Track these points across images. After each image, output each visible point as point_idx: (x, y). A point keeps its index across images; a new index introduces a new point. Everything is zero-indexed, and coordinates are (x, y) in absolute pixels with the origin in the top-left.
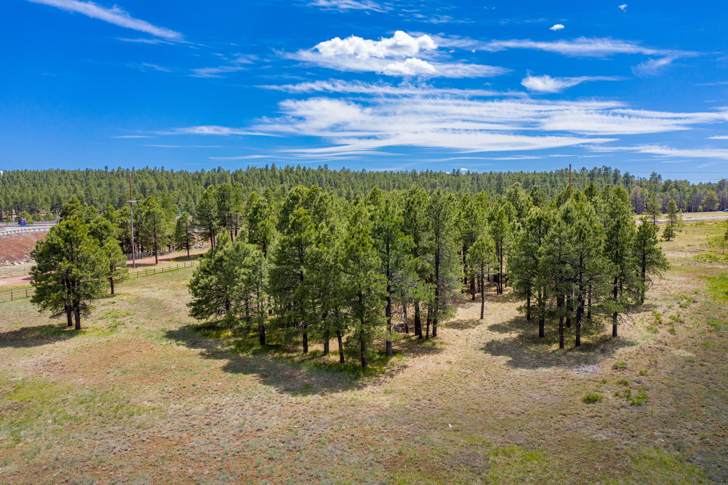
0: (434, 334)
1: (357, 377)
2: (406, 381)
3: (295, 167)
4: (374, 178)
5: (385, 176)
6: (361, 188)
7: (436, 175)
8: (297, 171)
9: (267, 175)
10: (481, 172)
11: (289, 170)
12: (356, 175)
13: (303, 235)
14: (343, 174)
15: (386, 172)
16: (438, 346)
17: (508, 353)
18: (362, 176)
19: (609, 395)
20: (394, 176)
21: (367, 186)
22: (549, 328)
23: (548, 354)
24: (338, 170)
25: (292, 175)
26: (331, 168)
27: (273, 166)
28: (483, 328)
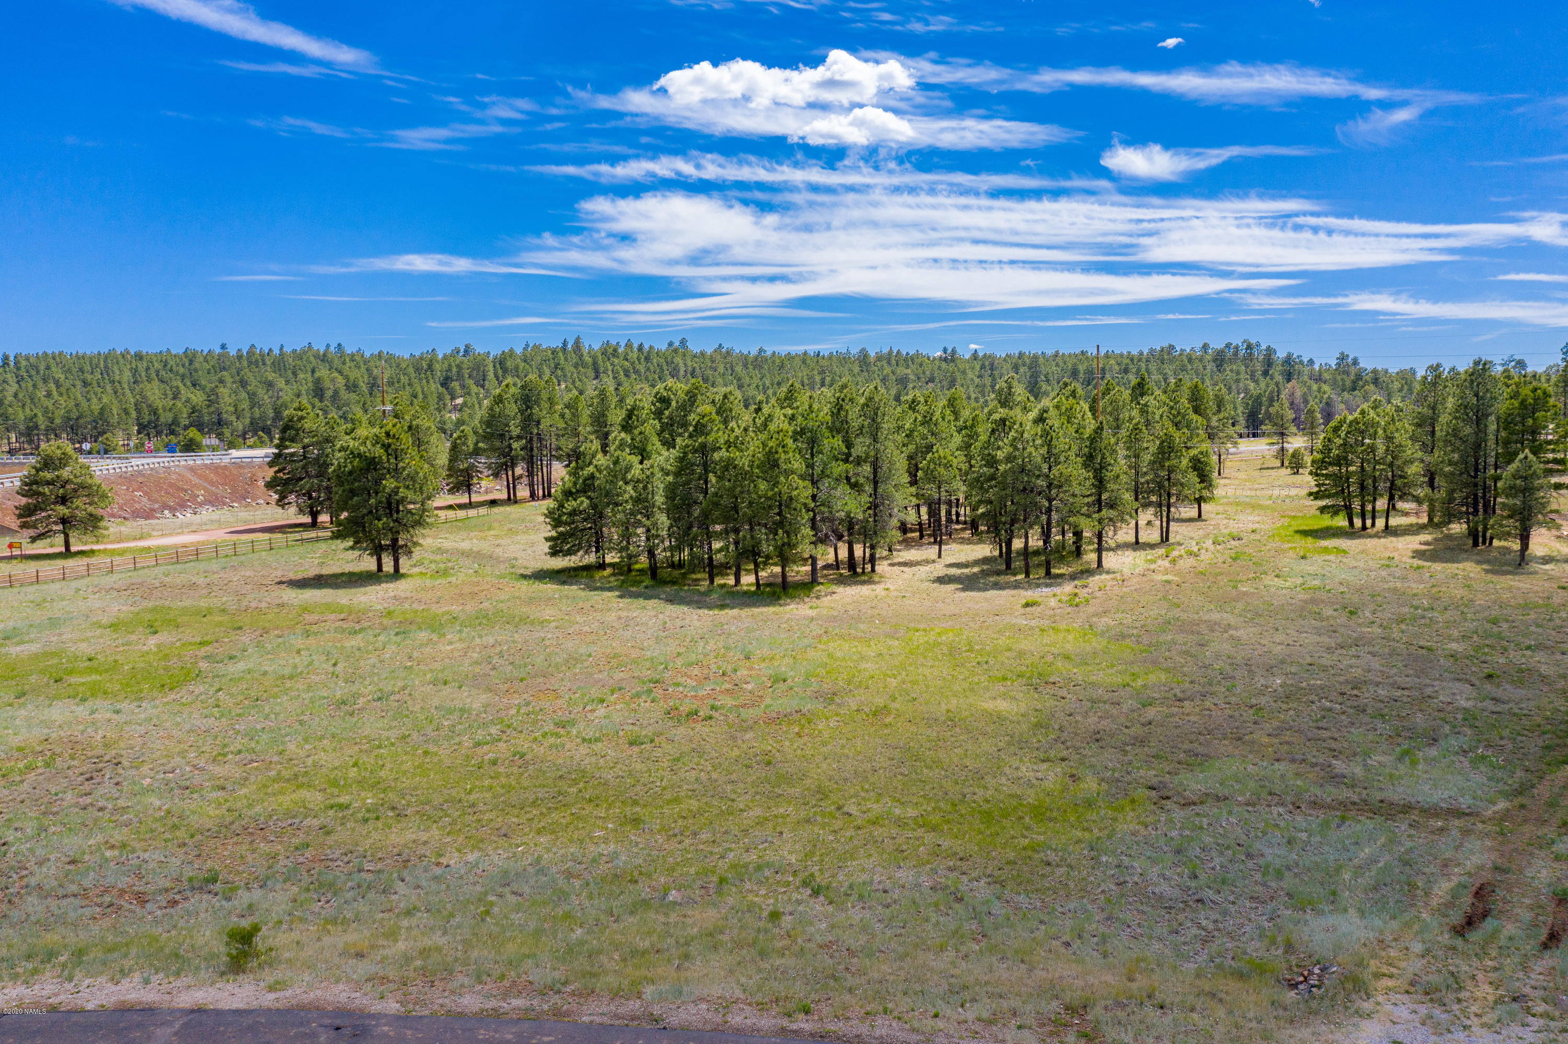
0: (872, 571)
2: (834, 601)
3: (623, 344)
4: (782, 366)
5: (804, 362)
6: (757, 387)
7: (909, 360)
8: (627, 354)
9: (566, 360)
10: (1001, 353)
11: (611, 351)
12: (745, 361)
13: (709, 439)
14: (718, 357)
15: (805, 353)
16: (878, 575)
18: (758, 362)
20: (822, 362)
21: (768, 383)
23: (1008, 582)
24: (709, 351)
25: (616, 361)
26: (694, 347)
27: (577, 342)
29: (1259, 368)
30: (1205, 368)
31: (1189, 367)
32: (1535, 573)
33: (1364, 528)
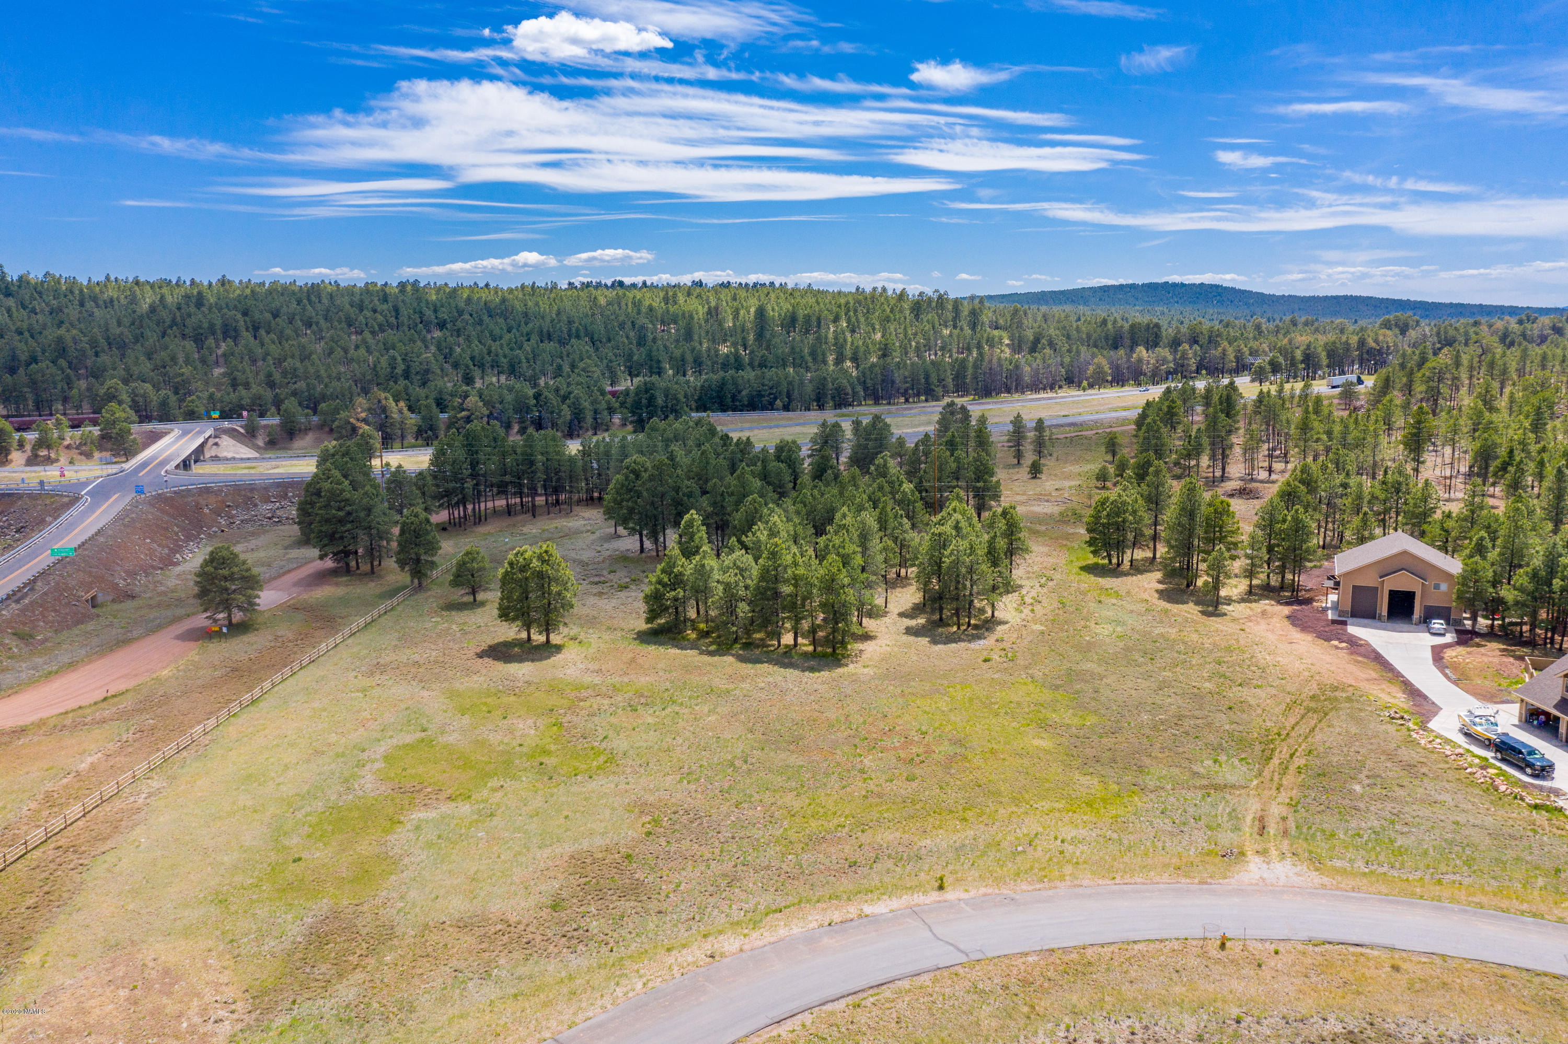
1: (838, 660)
13: (782, 561)
16: (870, 634)
17: (924, 636)
19: (996, 658)
22: (945, 615)
23: (952, 634)
28: (895, 616)
32: (1225, 614)
33: (1118, 565)
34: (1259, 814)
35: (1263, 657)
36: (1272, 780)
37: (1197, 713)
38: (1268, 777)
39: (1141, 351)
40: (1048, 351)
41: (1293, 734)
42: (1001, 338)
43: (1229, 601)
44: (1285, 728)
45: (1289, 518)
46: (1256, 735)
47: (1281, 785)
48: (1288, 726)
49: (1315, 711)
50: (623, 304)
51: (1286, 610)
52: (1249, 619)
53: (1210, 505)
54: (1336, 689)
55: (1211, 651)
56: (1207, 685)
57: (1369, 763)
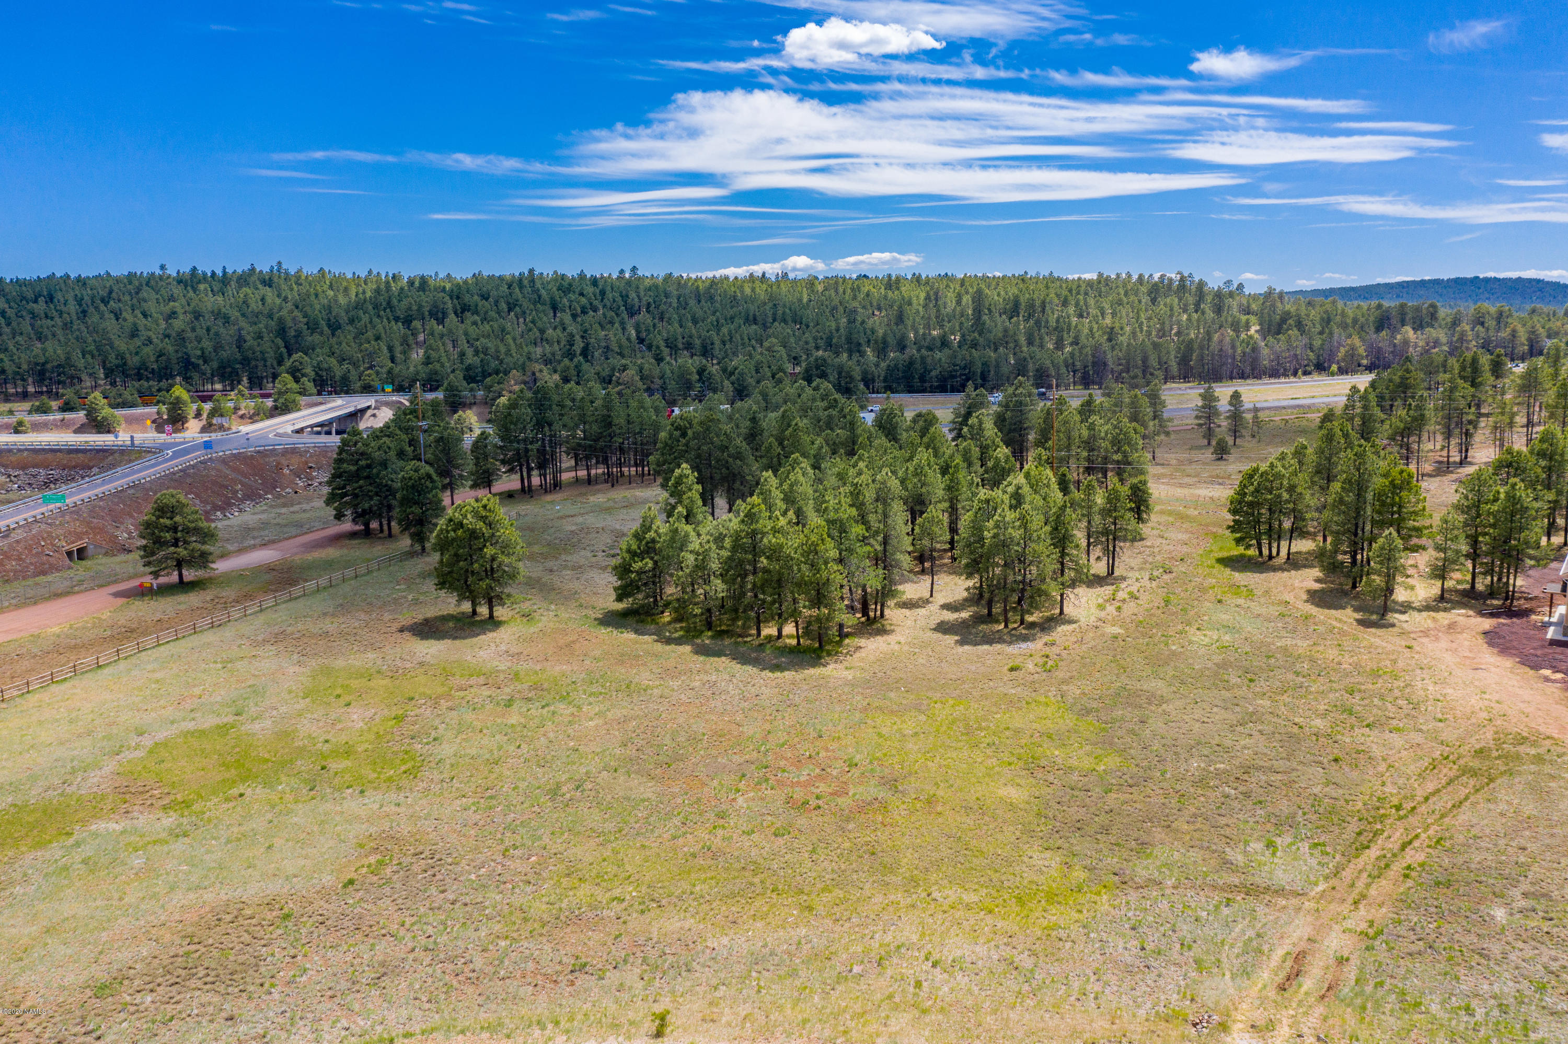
0: (882, 615)
1: (819, 657)
2: (862, 660)
13: (759, 526)
16: (888, 628)
17: (956, 634)
19: (1030, 666)
22: (997, 609)
23: (993, 633)
28: (934, 608)
29: (1191, 300)
30: (1140, 301)
31: (1125, 300)
32: (1393, 625)
33: (1271, 557)
34: (1303, 945)
35: (1425, 687)
36: (1352, 885)
37: (1280, 765)
38: (1348, 881)
39: (1409, 332)
40: (1294, 332)
41: (1423, 809)
42: (1247, 322)
43: (1406, 607)
44: (1413, 797)
45: (1502, 496)
46: (1360, 805)
47: (1363, 896)
48: (1420, 794)
49: (1474, 773)
50: (841, 290)
51: (1487, 624)
52: (1425, 633)
53: (1386, 476)
54: (1522, 740)
55: (1347, 674)
56: (1318, 723)
57: (1536, 871)
